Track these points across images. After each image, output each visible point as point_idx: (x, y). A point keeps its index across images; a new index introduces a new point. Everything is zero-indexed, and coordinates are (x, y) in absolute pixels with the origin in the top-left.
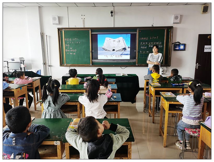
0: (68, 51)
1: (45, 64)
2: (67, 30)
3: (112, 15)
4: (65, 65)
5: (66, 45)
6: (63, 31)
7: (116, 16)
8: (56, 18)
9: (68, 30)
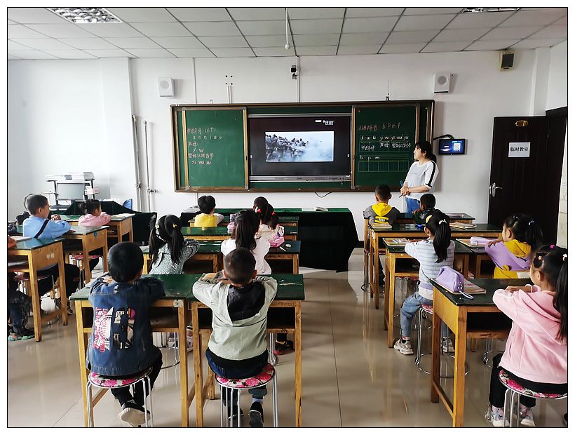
0: (195, 156)
1: (140, 187)
2: (192, 109)
3: (294, 75)
4: (187, 188)
5: (190, 144)
6: (184, 113)
7: (303, 78)
8: (166, 82)
9: (195, 109)
